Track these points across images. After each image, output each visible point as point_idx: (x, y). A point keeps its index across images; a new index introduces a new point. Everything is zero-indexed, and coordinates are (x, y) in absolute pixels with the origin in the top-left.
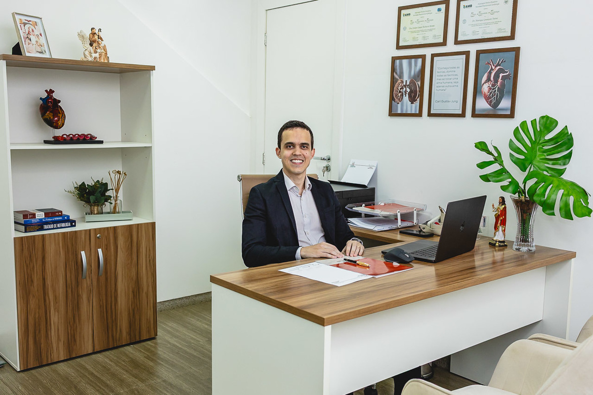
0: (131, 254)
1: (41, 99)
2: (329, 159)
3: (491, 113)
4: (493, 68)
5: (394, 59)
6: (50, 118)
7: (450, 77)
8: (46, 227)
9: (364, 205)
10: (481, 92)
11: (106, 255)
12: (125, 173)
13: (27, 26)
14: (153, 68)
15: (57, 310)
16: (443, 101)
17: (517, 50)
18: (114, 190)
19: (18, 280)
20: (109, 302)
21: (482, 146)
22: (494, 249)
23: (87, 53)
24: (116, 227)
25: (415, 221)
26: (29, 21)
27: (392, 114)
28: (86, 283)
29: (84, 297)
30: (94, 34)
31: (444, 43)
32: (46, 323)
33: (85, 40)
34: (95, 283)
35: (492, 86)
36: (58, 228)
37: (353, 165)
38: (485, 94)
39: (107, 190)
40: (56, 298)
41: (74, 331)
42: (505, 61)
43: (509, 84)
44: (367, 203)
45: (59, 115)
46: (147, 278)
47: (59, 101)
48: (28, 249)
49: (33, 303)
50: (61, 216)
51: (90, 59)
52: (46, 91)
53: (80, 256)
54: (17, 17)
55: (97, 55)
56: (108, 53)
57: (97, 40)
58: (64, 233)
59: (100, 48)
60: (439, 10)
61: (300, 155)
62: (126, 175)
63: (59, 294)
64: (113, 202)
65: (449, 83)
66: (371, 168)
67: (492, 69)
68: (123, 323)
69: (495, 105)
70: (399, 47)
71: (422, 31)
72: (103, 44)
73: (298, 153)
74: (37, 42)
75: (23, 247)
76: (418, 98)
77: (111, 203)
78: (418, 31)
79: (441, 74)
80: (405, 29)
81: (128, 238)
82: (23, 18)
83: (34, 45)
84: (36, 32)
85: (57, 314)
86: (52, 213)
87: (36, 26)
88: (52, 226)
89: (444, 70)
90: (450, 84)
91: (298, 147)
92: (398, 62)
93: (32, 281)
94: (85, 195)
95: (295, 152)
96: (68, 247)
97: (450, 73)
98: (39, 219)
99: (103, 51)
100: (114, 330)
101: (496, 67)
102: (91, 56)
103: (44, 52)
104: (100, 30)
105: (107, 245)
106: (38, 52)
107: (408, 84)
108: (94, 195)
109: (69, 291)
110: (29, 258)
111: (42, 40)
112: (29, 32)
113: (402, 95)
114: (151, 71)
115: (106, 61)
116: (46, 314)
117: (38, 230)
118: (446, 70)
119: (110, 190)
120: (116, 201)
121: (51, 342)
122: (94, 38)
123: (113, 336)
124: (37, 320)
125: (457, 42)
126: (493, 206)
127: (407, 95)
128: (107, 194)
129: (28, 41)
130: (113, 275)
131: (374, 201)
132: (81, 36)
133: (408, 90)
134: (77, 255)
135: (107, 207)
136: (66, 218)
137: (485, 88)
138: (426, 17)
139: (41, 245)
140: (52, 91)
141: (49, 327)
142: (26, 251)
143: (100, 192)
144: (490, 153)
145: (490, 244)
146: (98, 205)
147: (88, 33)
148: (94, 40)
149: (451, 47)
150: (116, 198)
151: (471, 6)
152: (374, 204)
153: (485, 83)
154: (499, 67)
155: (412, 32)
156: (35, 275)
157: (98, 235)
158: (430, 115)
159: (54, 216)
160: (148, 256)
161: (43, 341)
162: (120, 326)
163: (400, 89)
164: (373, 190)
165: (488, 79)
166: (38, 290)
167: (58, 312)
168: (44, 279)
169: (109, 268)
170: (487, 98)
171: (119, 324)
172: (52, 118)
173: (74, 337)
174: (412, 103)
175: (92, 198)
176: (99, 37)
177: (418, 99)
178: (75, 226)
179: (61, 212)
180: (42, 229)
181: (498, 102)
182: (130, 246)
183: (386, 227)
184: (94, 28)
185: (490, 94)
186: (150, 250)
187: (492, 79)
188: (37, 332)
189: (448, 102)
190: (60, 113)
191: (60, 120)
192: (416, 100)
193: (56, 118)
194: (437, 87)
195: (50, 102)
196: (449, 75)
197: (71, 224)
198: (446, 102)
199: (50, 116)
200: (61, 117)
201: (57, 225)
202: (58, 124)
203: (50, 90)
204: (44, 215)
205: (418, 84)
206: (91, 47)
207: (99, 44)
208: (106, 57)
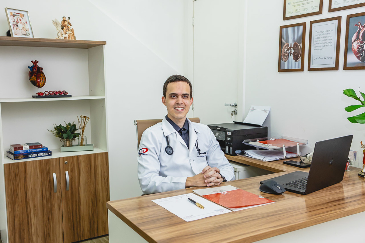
0: (90, 174)
1: (29, 67)
2: (236, 106)
3: (360, 65)
4: (362, 28)
5: (282, 28)
6: (34, 80)
7: (325, 39)
8: (29, 156)
9: (258, 140)
10: (351, 49)
11: (71, 176)
12: (88, 118)
13: (16, 17)
14: (105, 43)
15: (36, 215)
16: (320, 58)
18: (81, 130)
19: (7, 194)
20: (75, 209)
21: (350, 93)
22: (363, 181)
23: (59, 34)
24: (79, 156)
25: (298, 153)
26: (18, 14)
27: (280, 70)
28: (57, 196)
29: (56, 205)
30: (64, 21)
31: (320, 12)
32: (28, 224)
33: (58, 25)
34: (64, 195)
35: (361, 44)
36: (38, 157)
37: (252, 110)
38: (354, 51)
39: (76, 129)
40: (35, 206)
41: (48, 229)
44: (261, 139)
45: (40, 78)
46: (103, 192)
47: (42, 69)
48: (14, 171)
49: (18, 210)
50: (41, 148)
51: (61, 38)
52: (32, 62)
53: (52, 177)
54: (8, 11)
55: (67, 36)
56: (75, 34)
57: (67, 25)
58: (40, 161)
59: (69, 30)
61: (182, 104)
62: (89, 119)
63: (37, 204)
64: (80, 138)
65: (324, 43)
66: (265, 112)
67: (360, 30)
68: (85, 225)
70: (285, 19)
71: (303, 4)
72: (71, 28)
73: (180, 102)
74: (23, 28)
75: (10, 170)
76: (300, 56)
77: (79, 139)
78: (300, 5)
79: (319, 36)
80: (289, 4)
81: (88, 164)
82: (13, 12)
83: (21, 30)
84: (23, 21)
85: (36, 217)
86: (34, 146)
87: (23, 17)
88: (33, 155)
89: (320, 33)
90: (326, 44)
91: (180, 97)
92: (284, 30)
93: (17, 195)
94: (60, 133)
95: (177, 101)
96: (43, 170)
97: (325, 36)
98: (25, 151)
99: (71, 32)
100: (79, 229)
102: (62, 36)
103: (28, 34)
104: (69, 18)
105: (72, 169)
106: (23, 34)
107: (292, 46)
108: (66, 133)
109: (45, 202)
110: (14, 178)
111: (27, 26)
112: (17, 21)
113: (288, 55)
114: (104, 45)
115: (73, 39)
116: (28, 217)
117: (23, 158)
118: (322, 33)
119: (78, 129)
120: (82, 137)
121: (32, 237)
122: (64, 24)
123: (77, 233)
124: (21, 222)
125: (331, 10)
126: (361, 143)
127: (292, 55)
128: (76, 132)
129: (16, 27)
130: (77, 190)
131: (267, 137)
132: (55, 23)
133: (293, 51)
134: (50, 176)
135: (76, 141)
136: (45, 149)
137: (355, 46)
139: (23, 169)
140: (36, 62)
141: (30, 227)
142: (12, 174)
143: (70, 130)
144: (357, 98)
145: (359, 175)
146: (69, 140)
147: (60, 20)
148: (65, 25)
149: (326, 14)
150: (83, 135)
152: (267, 140)
153: (355, 41)
155: (295, 6)
156: (20, 190)
157: (66, 162)
158: (310, 69)
159: (36, 148)
160: (103, 176)
161: (26, 236)
162: (83, 226)
163: (287, 51)
164: (266, 129)
165: (358, 38)
166: (21, 201)
167: (37, 216)
168: (26, 193)
169: (74, 184)
170: (357, 54)
171: (82, 225)
172: (35, 80)
173: (49, 233)
174: (296, 61)
175: (65, 135)
176: (69, 23)
177: (301, 58)
178: (51, 155)
179: (42, 145)
180: (26, 157)
182: (89, 168)
183: (274, 158)
184: (64, 17)
185: (359, 50)
186: (104, 172)
187: (360, 37)
188: (22, 230)
189: (324, 58)
190: (41, 77)
191: (41, 81)
192: (299, 59)
193: (39, 80)
194: (315, 47)
195: (35, 69)
196: (324, 37)
197: (48, 154)
198: (322, 58)
199: (34, 79)
200: (42, 79)
201: (37, 155)
202: (40, 84)
203: (35, 61)
204: (29, 148)
205: (300, 46)
206: (62, 30)
207: (68, 28)
208: (73, 37)
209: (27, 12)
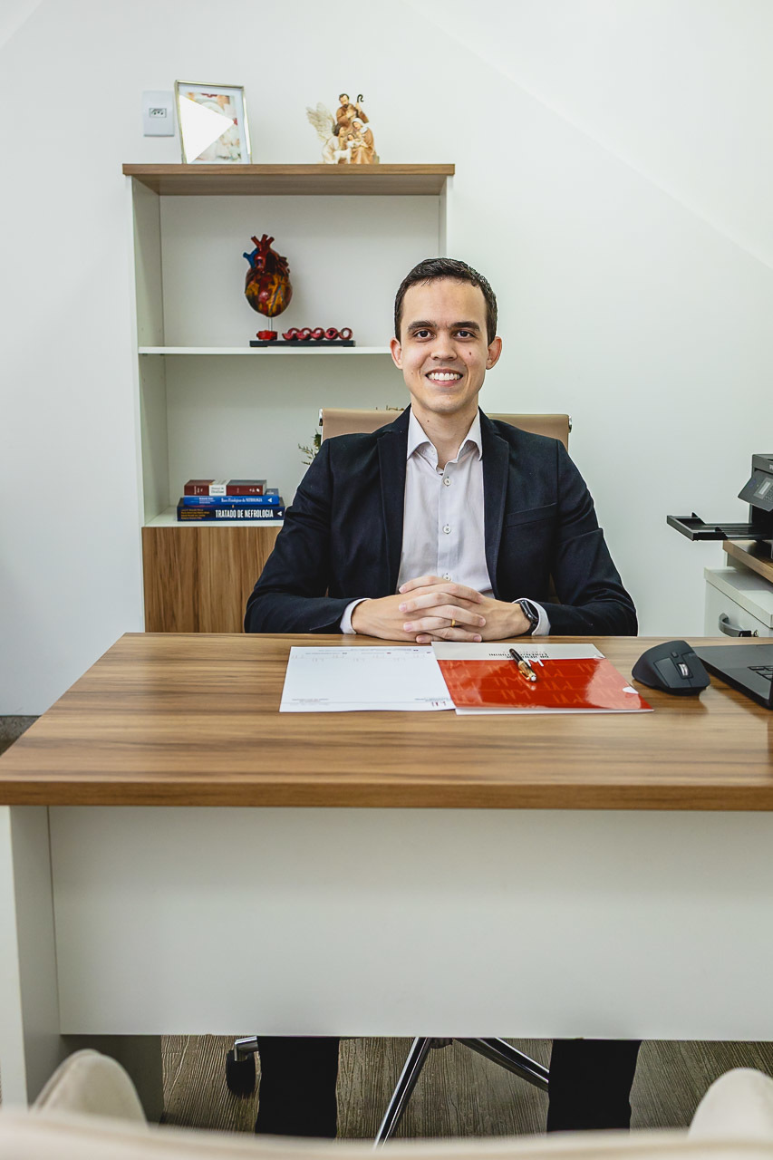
1: (244, 254)
6: (253, 293)
8: (219, 514)
14: (449, 170)
19: (147, 610)
30: (345, 108)
33: (321, 123)
36: (245, 519)
45: (270, 287)
47: (285, 259)
48: (166, 553)
50: (259, 495)
51: (331, 162)
52: (254, 239)
55: (347, 154)
56: (375, 147)
57: (353, 119)
61: (452, 358)
72: (363, 128)
73: (443, 351)
75: (156, 547)
86: (241, 488)
87: (226, 105)
88: (232, 514)
91: (444, 335)
98: (215, 498)
99: (363, 143)
103: (235, 156)
104: (360, 97)
110: (167, 570)
114: (448, 178)
117: (204, 519)
122: (343, 117)
132: (316, 117)
136: (270, 500)
139: (191, 548)
140: (266, 241)
142: (162, 557)
148: (346, 120)
156: (180, 604)
159: (245, 495)
168: (197, 616)
172: (256, 293)
176: (358, 114)
180: (212, 517)
184: (343, 95)
190: (273, 284)
191: (273, 297)
193: (264, 294)
195: (261, 261)
197: (275, 513)
199: (254, 290)
200: (274, 291)
201: (244, 512)
202: (267, 306)
203: (265, 236)
204: (225, 490)
206: (336, 137)
207: (356, 129)
208: (368, 155)
209: (240, 88)
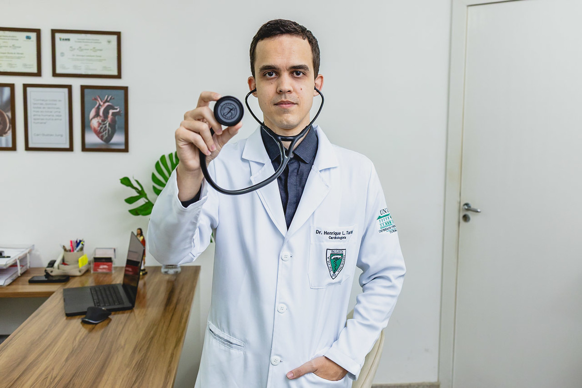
3: (104, 147)
4: (102, 104)
7: (50, 110)
10: (90, 127)
16: (44, 135)
17: (125, 89)
21: (126, 181)
31: (38, 74)
35: (102, 122)
38: (94, 129)
42: (114, 99)
43: (120, 121)
60: (28, 38)
61: (290, 92)
65: (49, 116)
67: (100, 105)
69: (108, 140)
73: (285, 86)
76: (9, 130)
78: (3, 57)
79: (39, 106)
89: (40, 102)
90: (51, 117)
91: (285, 75)
97: (50, 106)
101: (104, 103)
118: (44, 102)
125: (55, 74)
137: (95, 123)
138: (10, 43)
144: (134, 187)
149: (48, 79)
151: (69, 40)
153: (94, 117)
154: (107, 104)
158: (28, 148)
165: (97, 115)
170: (98, 133)
174: (1, 136)
177: (9, 132)
181: (110, 137)
185: (101, 129)
187: (101, 113)
189: (51, 135)
192: (6, 133)
194: (35, 119)
196: (49, 108)
198: (47, 135)
205: (7, 116)
